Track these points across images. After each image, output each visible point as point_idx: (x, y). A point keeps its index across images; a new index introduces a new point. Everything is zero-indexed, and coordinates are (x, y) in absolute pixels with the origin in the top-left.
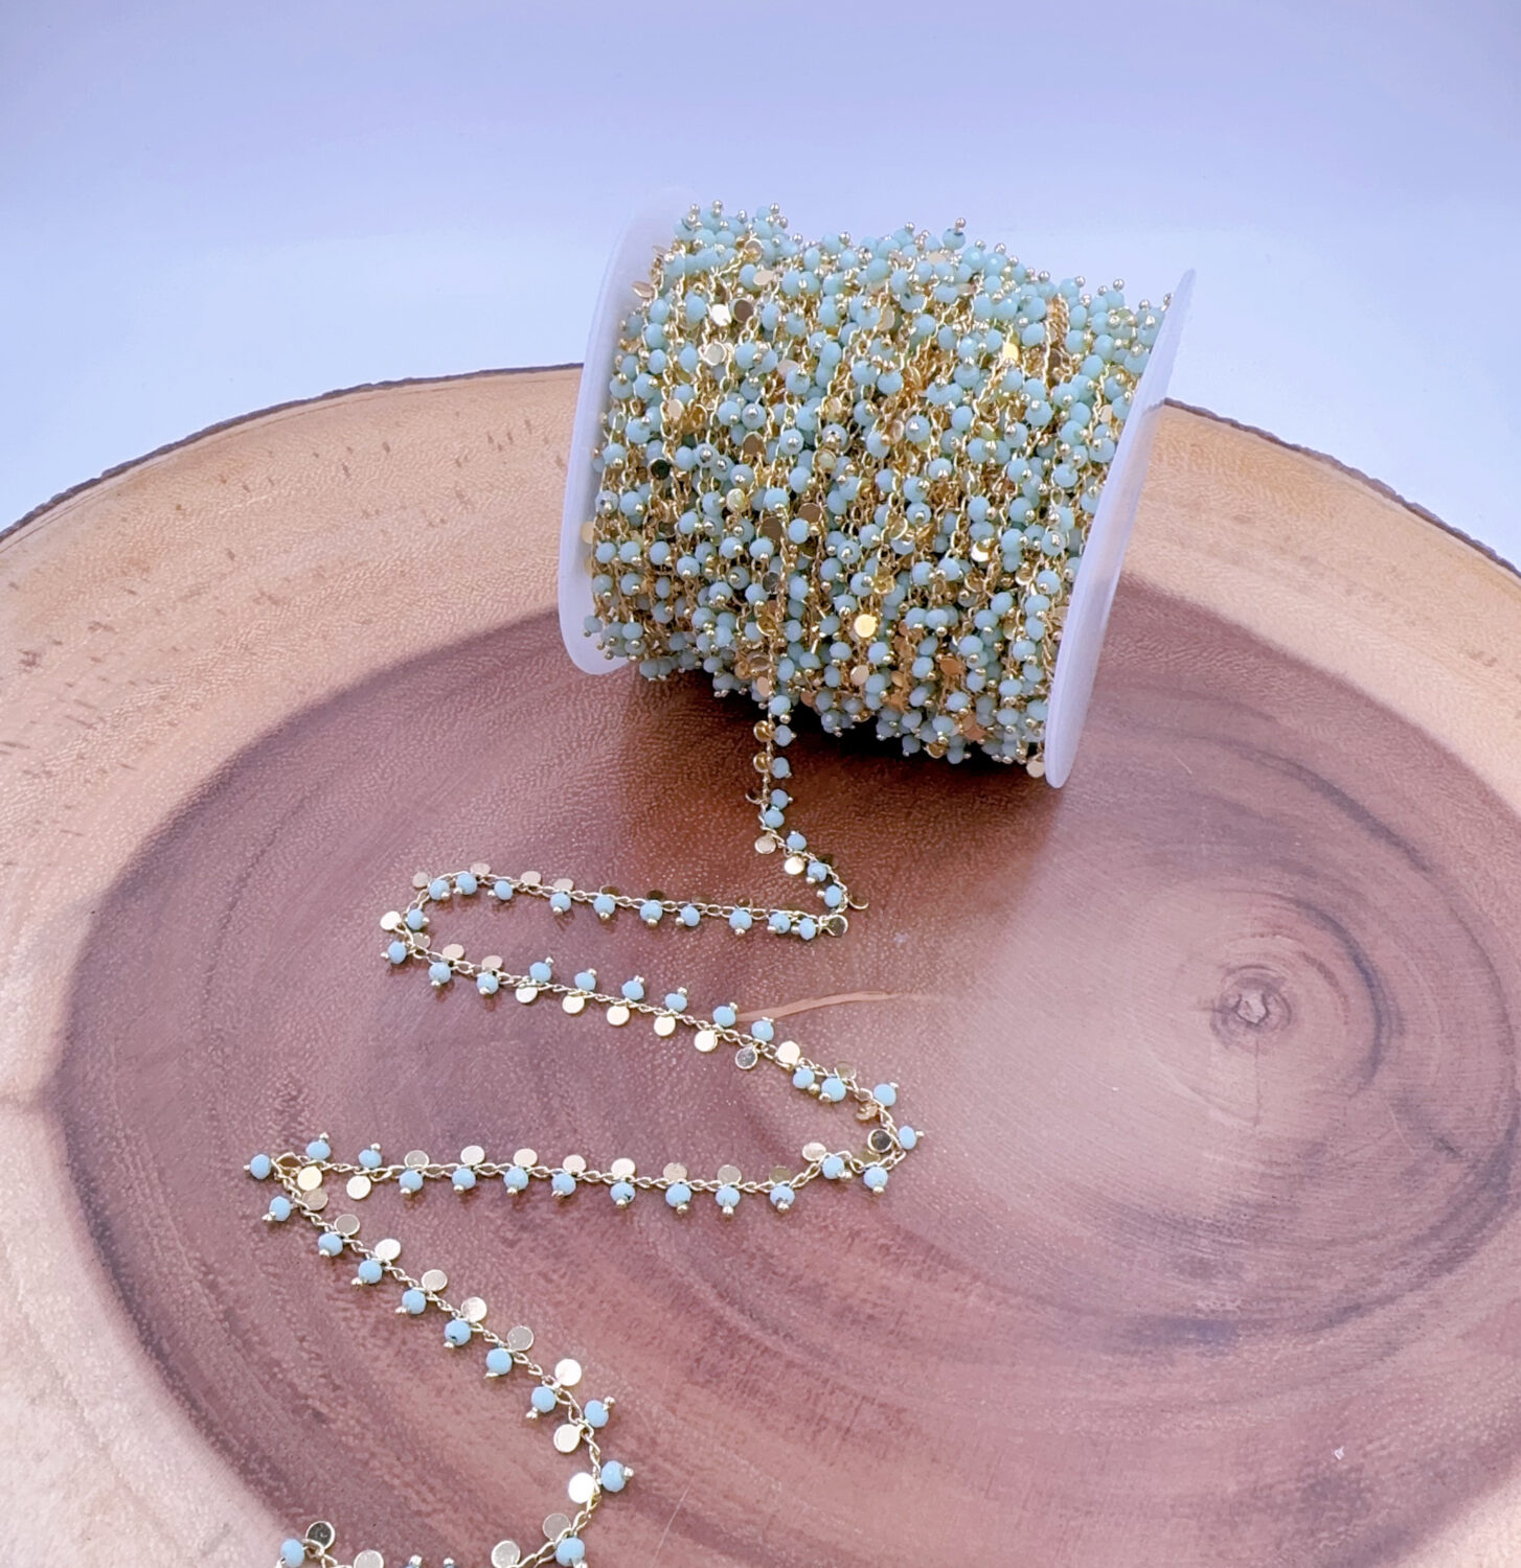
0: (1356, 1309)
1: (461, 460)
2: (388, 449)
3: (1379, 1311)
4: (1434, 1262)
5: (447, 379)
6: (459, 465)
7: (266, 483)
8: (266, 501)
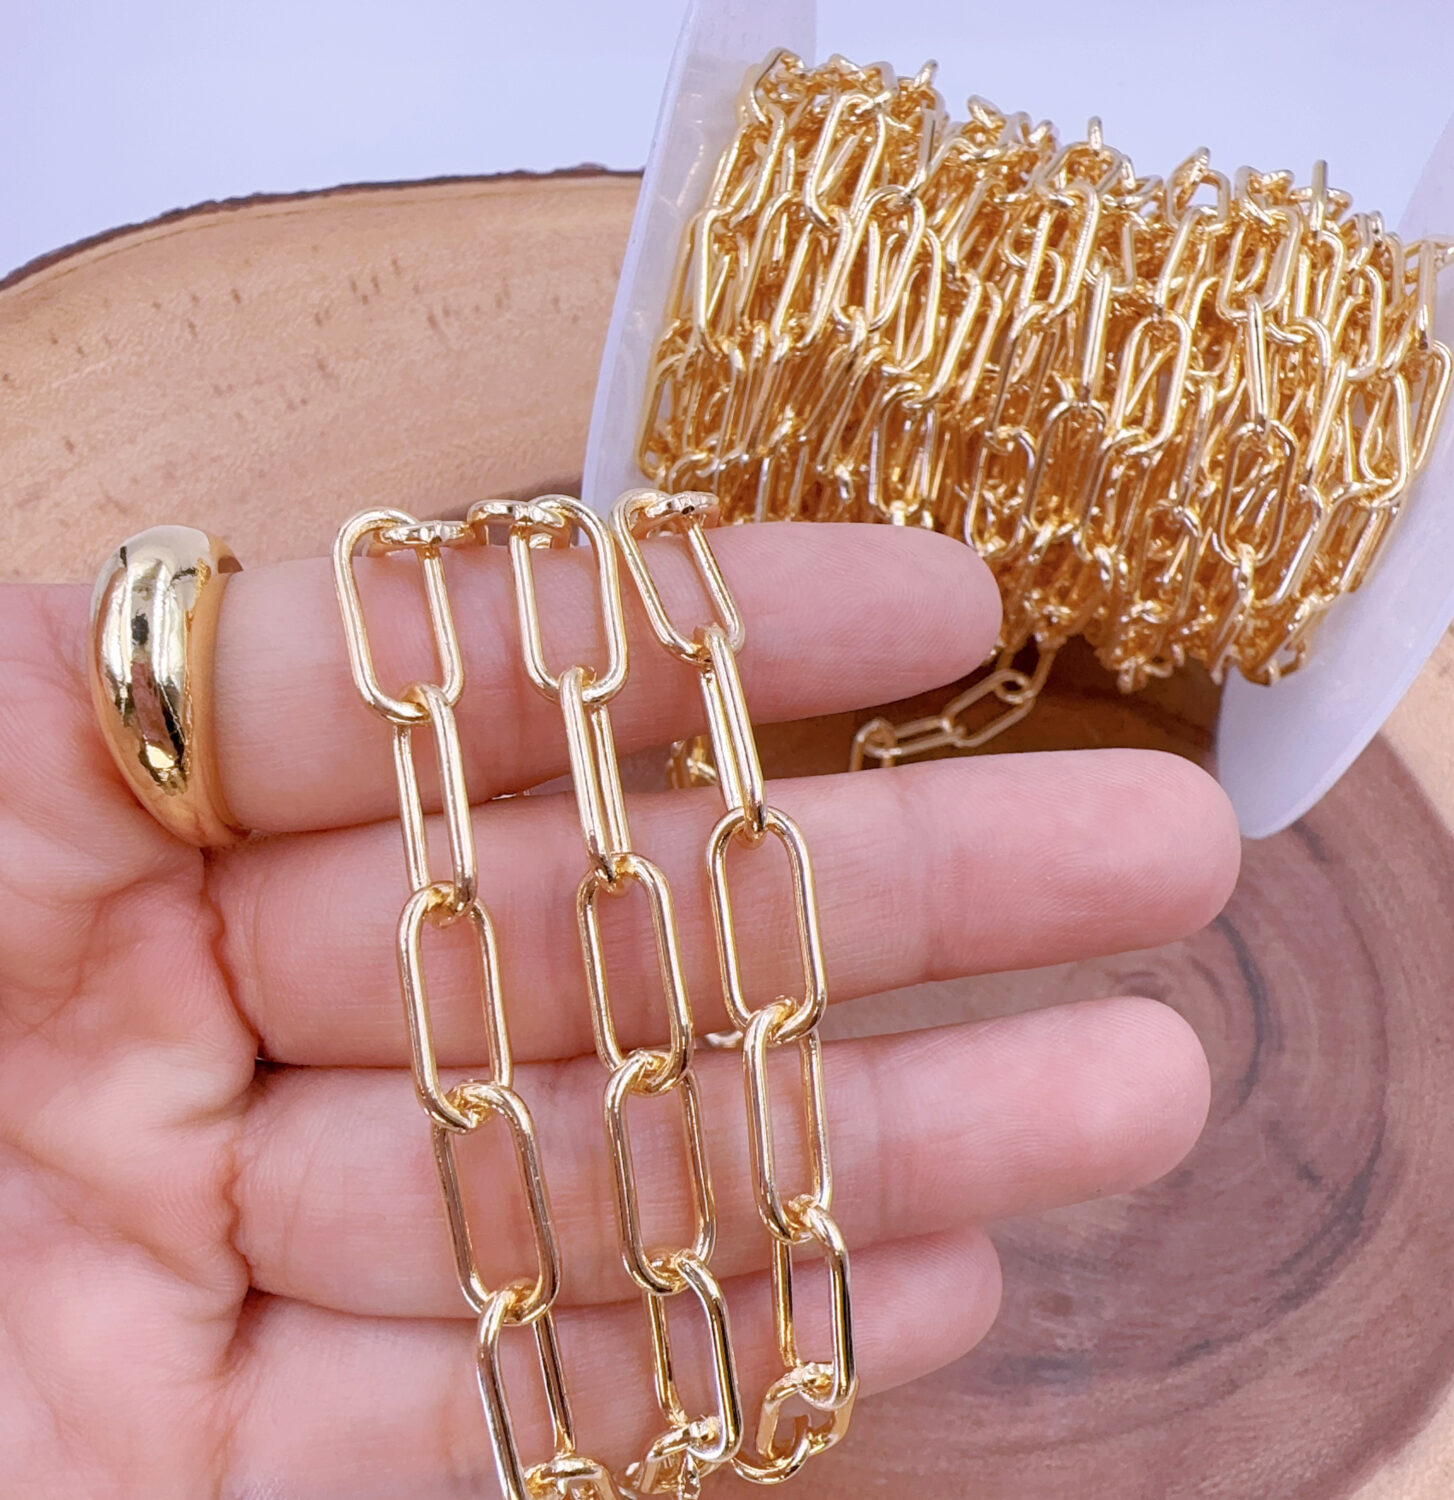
0: (1206, 1346)
1: (322, 316)
2: (237, 298)
3: (1226, 1350)
4: (1284, 1297)
5: (302, 195)
6: (318, 321)
7: (102, 344)
8: (104, 371)
